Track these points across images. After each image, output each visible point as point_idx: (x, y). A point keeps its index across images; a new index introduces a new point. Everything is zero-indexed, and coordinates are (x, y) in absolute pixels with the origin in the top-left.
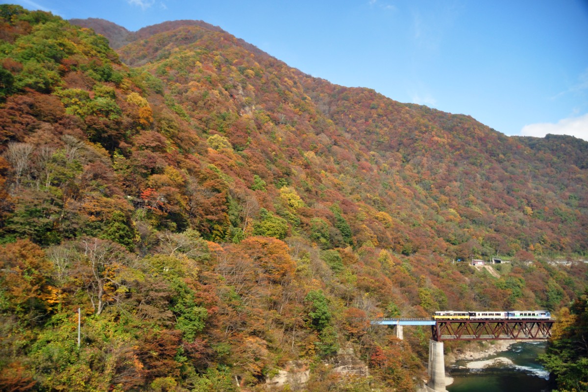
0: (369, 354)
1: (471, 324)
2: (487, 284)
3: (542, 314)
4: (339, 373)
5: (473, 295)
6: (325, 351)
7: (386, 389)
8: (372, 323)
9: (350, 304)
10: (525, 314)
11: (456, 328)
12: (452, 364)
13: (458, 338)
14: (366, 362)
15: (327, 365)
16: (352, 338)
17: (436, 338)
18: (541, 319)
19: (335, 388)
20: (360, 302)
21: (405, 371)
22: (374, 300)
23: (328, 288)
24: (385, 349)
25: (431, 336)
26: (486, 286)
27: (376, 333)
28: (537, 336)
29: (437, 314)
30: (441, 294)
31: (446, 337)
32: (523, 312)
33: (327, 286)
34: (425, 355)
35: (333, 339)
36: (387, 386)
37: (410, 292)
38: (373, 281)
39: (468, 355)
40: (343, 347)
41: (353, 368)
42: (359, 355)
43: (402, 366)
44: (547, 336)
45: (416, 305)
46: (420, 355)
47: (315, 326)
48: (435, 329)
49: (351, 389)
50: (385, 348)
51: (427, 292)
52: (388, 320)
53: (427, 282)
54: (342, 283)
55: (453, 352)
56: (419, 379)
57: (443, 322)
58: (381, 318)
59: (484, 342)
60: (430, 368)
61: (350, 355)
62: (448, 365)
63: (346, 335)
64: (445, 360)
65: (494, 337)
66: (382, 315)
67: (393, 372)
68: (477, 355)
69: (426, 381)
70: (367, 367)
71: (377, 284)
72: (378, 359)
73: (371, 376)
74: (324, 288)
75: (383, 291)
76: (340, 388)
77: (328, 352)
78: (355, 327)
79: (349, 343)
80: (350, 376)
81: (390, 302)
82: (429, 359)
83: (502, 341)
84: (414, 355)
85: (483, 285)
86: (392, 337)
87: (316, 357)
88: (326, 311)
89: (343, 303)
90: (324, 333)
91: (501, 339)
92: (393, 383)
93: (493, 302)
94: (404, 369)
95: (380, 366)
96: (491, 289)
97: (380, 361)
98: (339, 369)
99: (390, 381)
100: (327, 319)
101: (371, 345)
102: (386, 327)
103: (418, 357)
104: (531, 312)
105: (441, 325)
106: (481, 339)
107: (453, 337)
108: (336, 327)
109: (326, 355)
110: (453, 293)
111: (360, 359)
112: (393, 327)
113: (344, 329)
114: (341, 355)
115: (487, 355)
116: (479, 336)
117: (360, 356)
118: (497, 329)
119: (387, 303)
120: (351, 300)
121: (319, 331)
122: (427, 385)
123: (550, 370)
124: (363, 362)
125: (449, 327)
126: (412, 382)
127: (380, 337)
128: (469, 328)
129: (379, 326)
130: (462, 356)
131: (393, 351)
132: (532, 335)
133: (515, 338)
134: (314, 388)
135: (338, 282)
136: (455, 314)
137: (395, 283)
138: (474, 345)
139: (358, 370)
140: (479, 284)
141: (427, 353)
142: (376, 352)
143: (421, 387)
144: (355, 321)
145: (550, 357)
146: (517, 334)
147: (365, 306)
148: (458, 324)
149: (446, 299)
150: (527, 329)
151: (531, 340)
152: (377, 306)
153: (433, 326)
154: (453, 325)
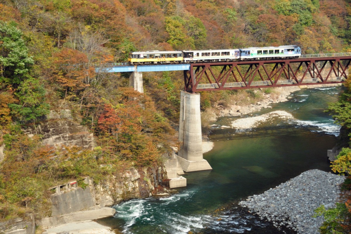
0: (95, 115)
1: (238, 67)
2: (264, 9)
3: (288, 50)
4: (51, 147)
5: (244, 24)
6: (27, 116)
7: (121, 163)
8: (97, 70)
9: (62, 43)
10: (265, 52)
11: (218, 74)
12: (212, 123)
13: (220, 88)
14: (90, 128)
15: (31, 136)
16: (68, 94)
17: (189, 89)
18: (287, 58)
19: (46, 168)
20: (77, 40)
21: (146, 136)
22: (99, 36)
23: (27, 19)
24: (117, 108)
25: (184, 86)
26: (262, 12)
27: (104, 85)
28: (329, 79)
29: (135, 56)
30: (198, 25)
31: (204, 86)
32: (263, 49)
33: (23, 16)
34: (174, 113)
35: (38, 98)
36: (121, 160)
37: (152, 23)
38: (97, 7)
39: (233, 110)
40: (55, 108)
41: (72, 138)
42: (79, 118)
43: (142, 130)
44: (343, 78)
45: (162, 42)
46: (167, 113)
47: (9, 79)
48: (188, 75)
49: (70, 167)
50: (118, 105)
51: (178, 23)
52: (120, 66)
53: (178, 7)
54: (47, 10)
55: (213, 107)
56: (165, 146)
57: (200, 66)
58: (110, 62)
59: (256, 91)
60: (181, 131)
61: (66, 119)
62: (205, 125)
63: (58, 90)
64: (202, 118)
65: (270, 83)
66: (112, 59)
67: (129, 139)
68: (245, 110)
69: (175, 149)
70: (92, 135)
71: (103, 11)
72: (108, 123)
73: (99, 148)
74: (18, 19)
75: (112, 23)
76: (53, 168)
77: (33, 117)
78: (72, 77)
79: (64, 101)
80: (67, 149)
81: (124, 39)
82: (181, 119)
83: (281, 88)
84: (160, 114)
85: (258, 9)
86: (126, 91)
87: (13, 125)
88: (25, 54)
89: (51, 42)
90: (24, 89)
91: (279, 86)
92: (131, 155)
93: (271, 35)
94: (146, 134)
95: (111, 132)
96: (270, 15)
97: (111, 126)
98: (51, 140)
99: (126, 152)
100: (28, 66)
101: (96, 103)
102: (119, 76)
103: (165, 116)
104: (274, 49)
105: (198, 70)
106: (252, 87)
107: (214, 85)
108: (43, 78)
109: (29, 122)
110: (215, 23)
111: (81, 124)
112: (128, 75)
113: (55, 82)
114: (53, 120)
115: (259, 108)
116: (250, 83)
117: (80, 120)
118: (274, 72)
119: (117, 41)
120: (64, 36)
121: (15, 86)
122: (177, 153)
123: (342, 123)
124: (86, 128)
125: (208, 72)
126: (156, 151)
127: (109, 91)
128: (236, 72)
129: (108, 75)
130: (225, 112)
131: (129, 110)
132: (321, 79)
133: (298, 83)
134: (14, 172)
135: (41, 8)
136: (162, 55)
137: (131, 10)
138: (242, 95)
139: (79, 140)
140: (252, 9)
141: (178, 110)
142: (105, 113)
143: (170, 157)
144: (72, 69)
145: (343, 106)
146: (301, 77)
147: (86, 46)
148: (220, 68)
149: (205, 32)
150: (315, 70)
151: (320, 86)
152: (104, 45)
153: (185, 72)
154: (214, 69)
